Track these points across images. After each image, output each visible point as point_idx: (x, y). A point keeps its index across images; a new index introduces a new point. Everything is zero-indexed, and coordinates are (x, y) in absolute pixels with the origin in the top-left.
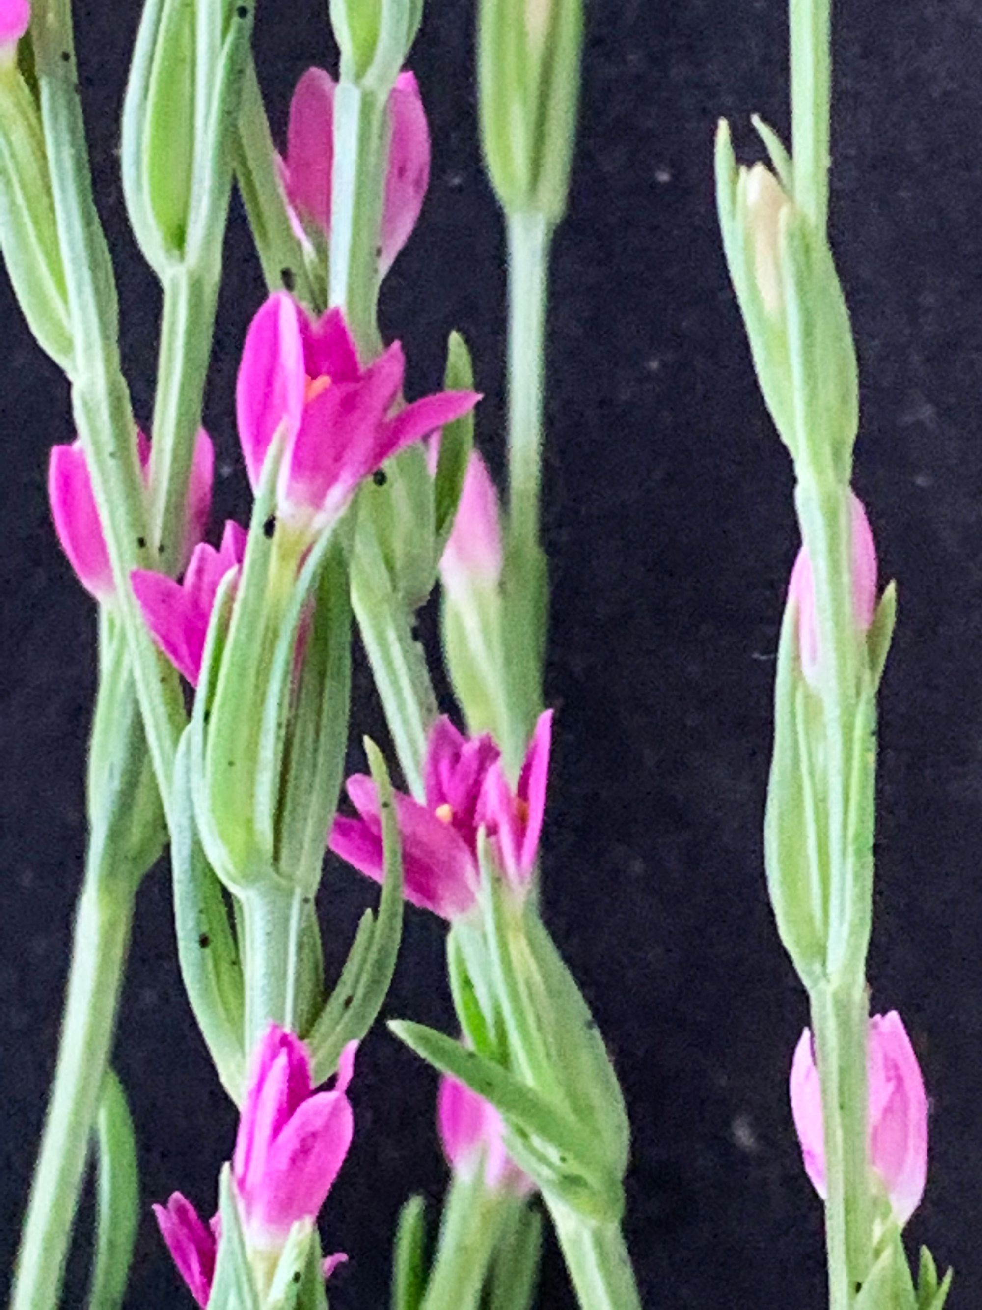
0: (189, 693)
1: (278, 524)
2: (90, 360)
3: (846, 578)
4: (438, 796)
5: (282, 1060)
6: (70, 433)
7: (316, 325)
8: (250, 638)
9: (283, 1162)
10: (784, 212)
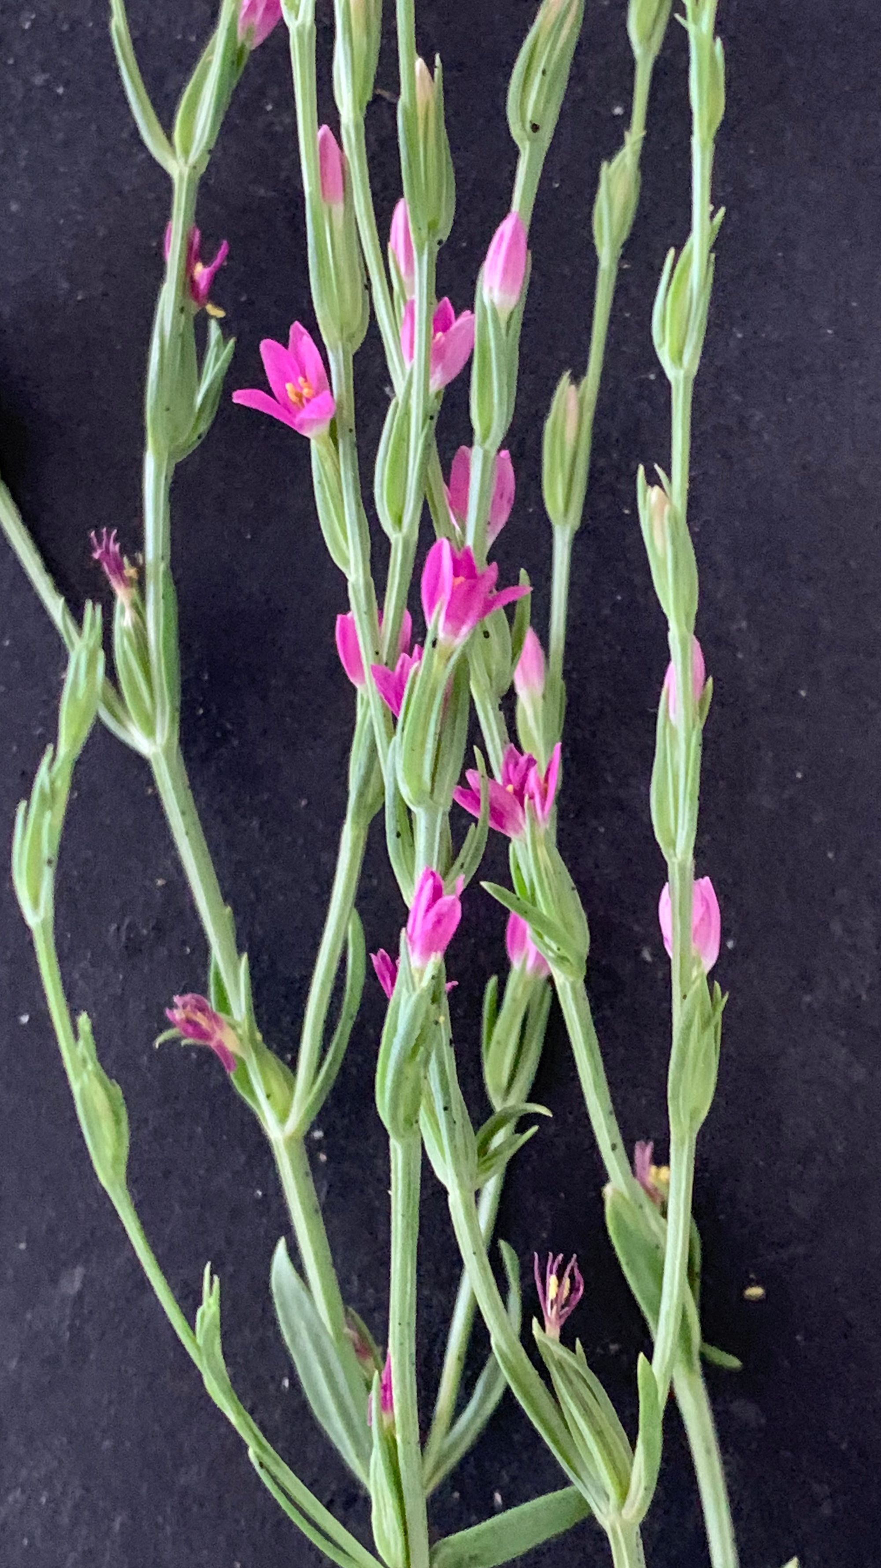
0: (395, 720)
1: (438, 643)
2: (357, 570)
3: (690, 674)
4: (508, 781)
5: (430, 881)
6: (346, 608)
7: (459, 556)
8: (424, 693)
9: (429, 926)
10: (667, 508)
